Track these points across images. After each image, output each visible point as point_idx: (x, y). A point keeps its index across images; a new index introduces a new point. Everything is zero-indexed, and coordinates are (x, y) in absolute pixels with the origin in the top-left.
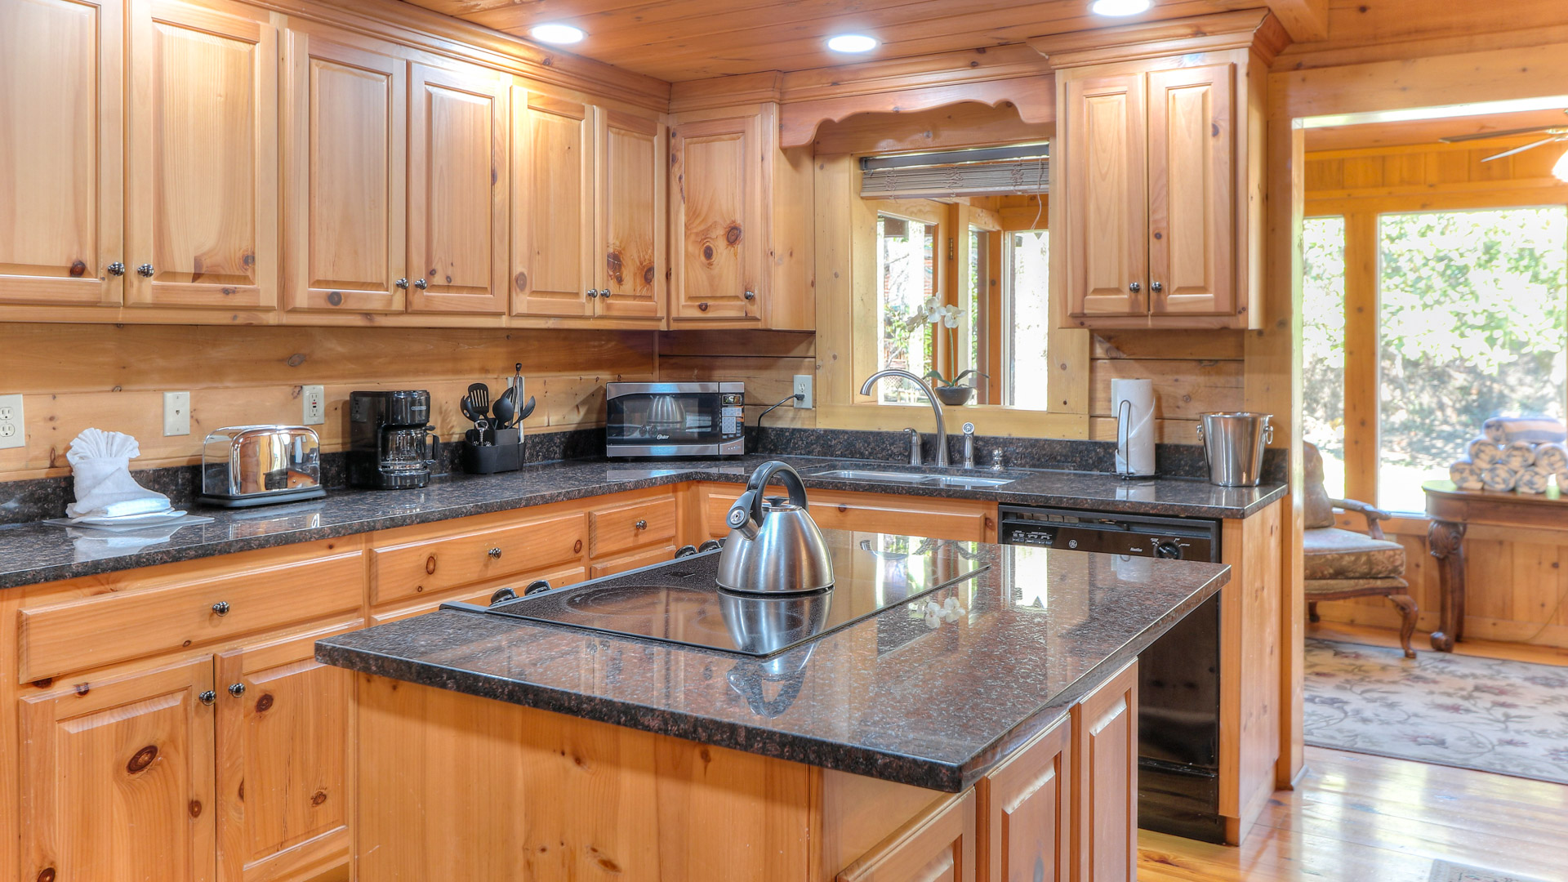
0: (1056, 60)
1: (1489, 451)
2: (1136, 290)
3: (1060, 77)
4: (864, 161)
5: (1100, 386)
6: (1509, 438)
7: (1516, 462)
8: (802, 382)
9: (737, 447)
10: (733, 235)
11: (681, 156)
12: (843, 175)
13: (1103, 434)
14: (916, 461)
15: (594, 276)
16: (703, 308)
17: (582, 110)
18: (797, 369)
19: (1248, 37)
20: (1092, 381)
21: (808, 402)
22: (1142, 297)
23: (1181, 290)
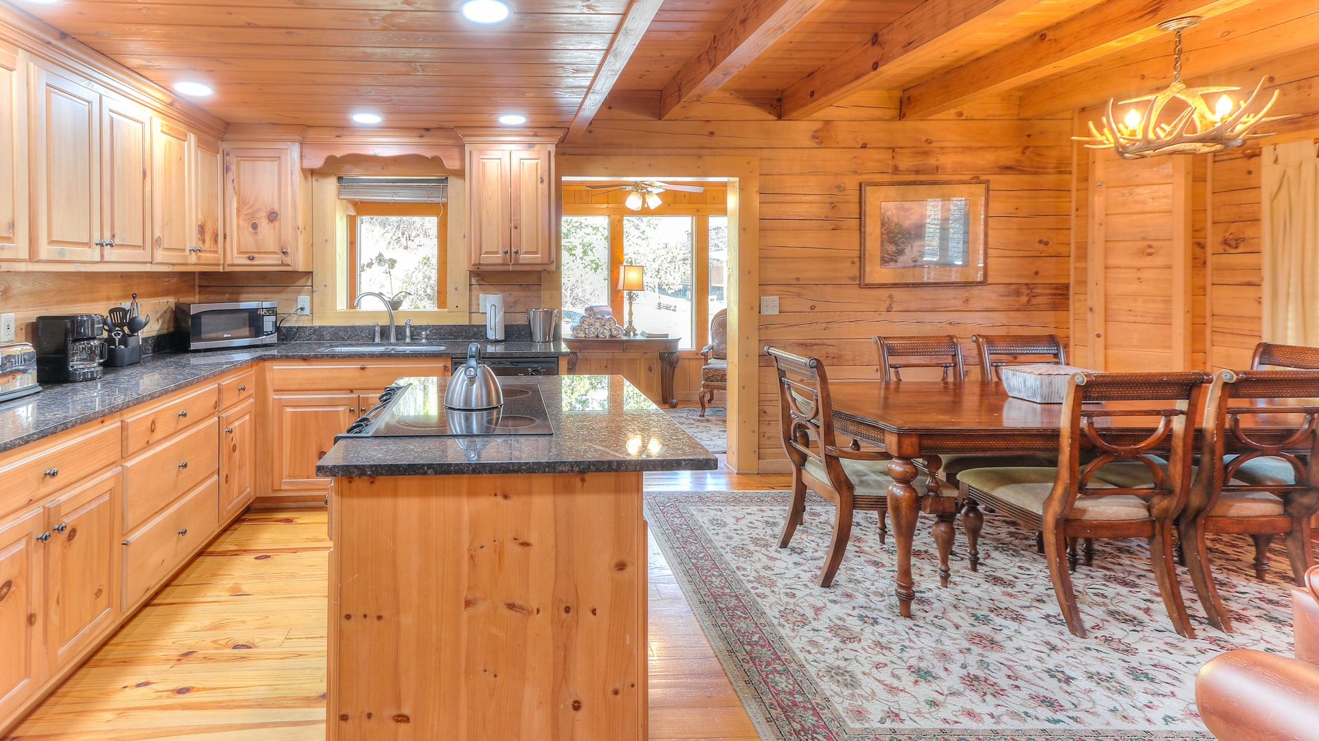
0: (466, 139)
1: (588, 320)
2: (506, 253)
3: (467, 148)
4: (340, 179)
5: (474, 298)
6: (595, 314)
7: (597, 325)
8: (304, 300)
9: (273, 339)
10: (273, 217)
11: (234, 167)
12: (331, 184)
13: (476, 321)
14: (377, 340)
15: (192, 240)
16: (252, 259)
17: (186, 136)
18: (300, 293)
19: (556, 140)
20: (470, 295)
21: (307, 311)
22: (508, 256)
23: (526, 253)
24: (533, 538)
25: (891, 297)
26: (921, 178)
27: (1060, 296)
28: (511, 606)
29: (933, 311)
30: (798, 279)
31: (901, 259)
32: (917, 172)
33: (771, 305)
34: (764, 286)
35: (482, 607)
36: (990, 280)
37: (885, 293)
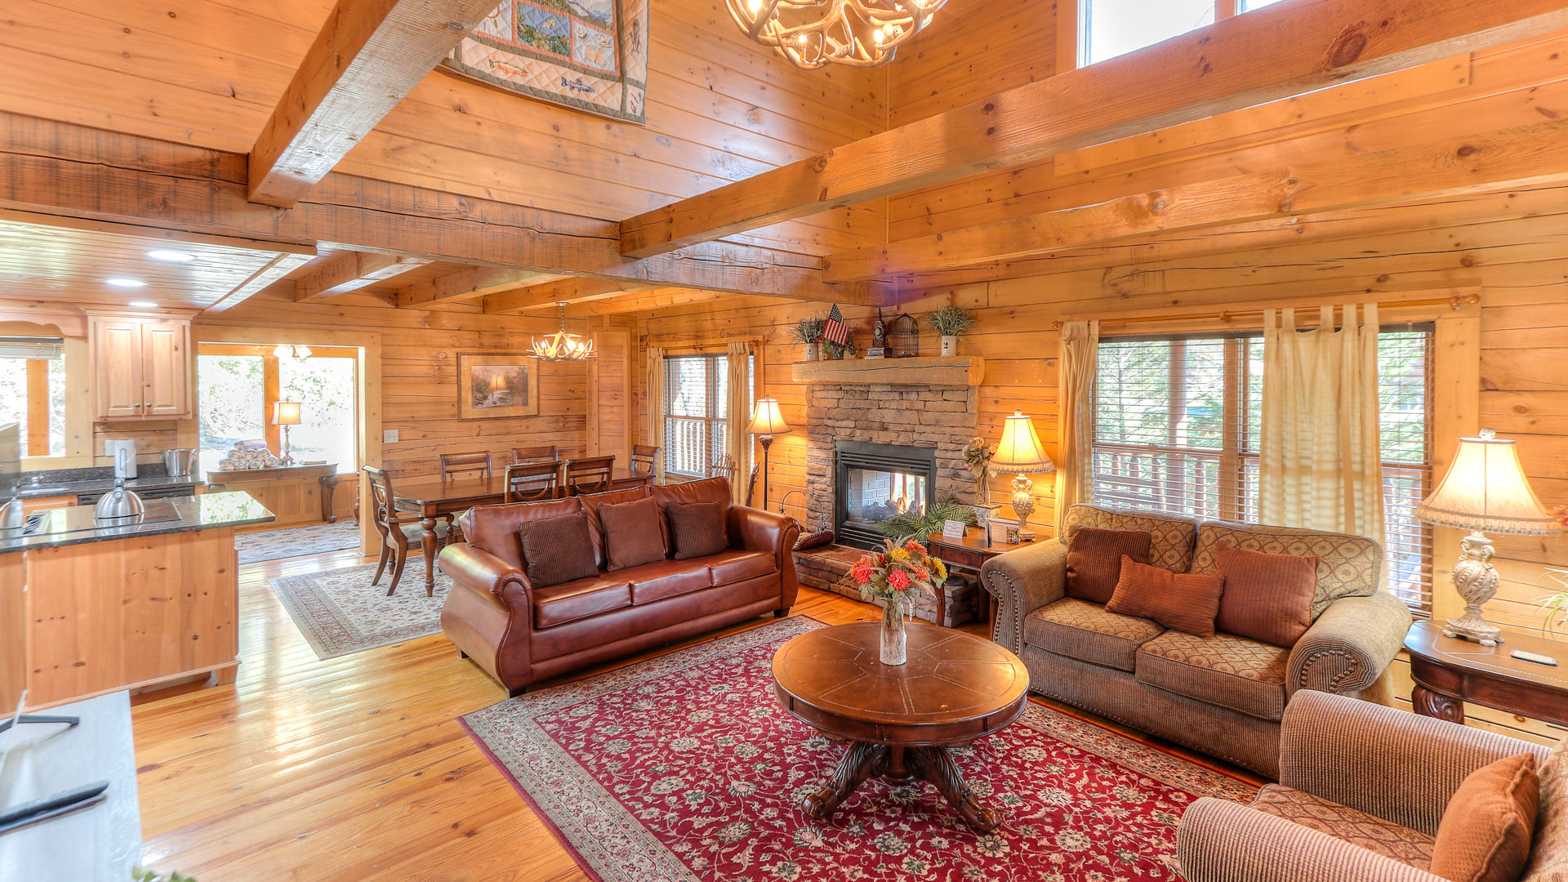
0: (89, 312)
1: (237, 453)
2: (138, 406)
3: (90, 319)
5: (98, 444)
6: (246, 447)
7: (249, 457)
13: (102, 463)
20: (94, 442)
22: (140, 409)
23: (159, 406)
24: (168, 565)
25: (479, 426)
26: (498, 351)
27: (582, 421)
28: (153, 599)
29: (507, 434)
30: (413, 417)
31: (486, 402)
32: (496, 347)
33: (392, 436)
34: (386, 423)
35: (135, 603)
36: (541, 414)
37: (476, 424)
